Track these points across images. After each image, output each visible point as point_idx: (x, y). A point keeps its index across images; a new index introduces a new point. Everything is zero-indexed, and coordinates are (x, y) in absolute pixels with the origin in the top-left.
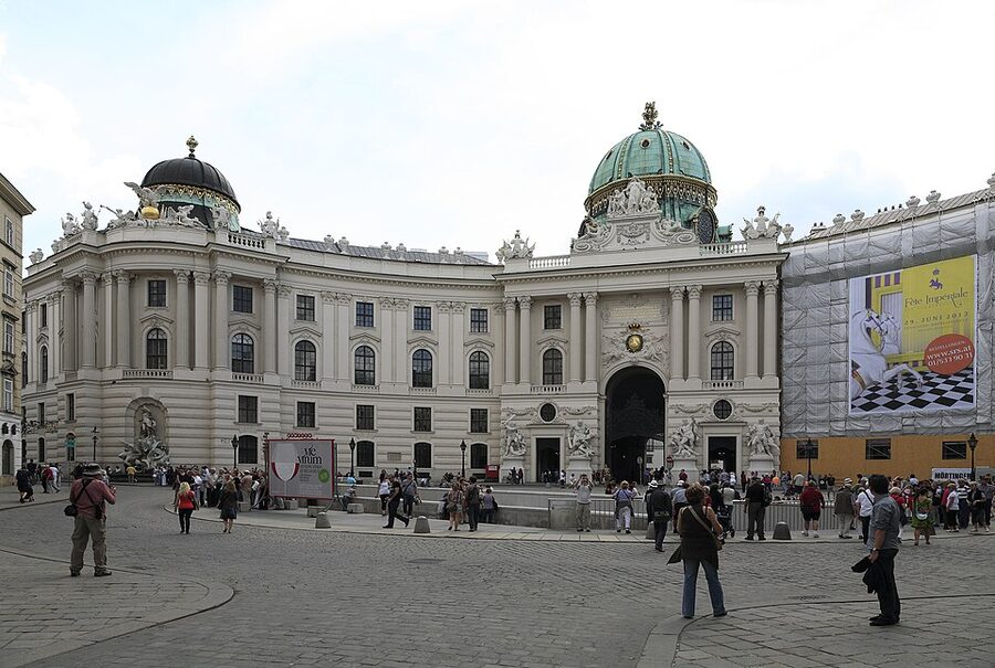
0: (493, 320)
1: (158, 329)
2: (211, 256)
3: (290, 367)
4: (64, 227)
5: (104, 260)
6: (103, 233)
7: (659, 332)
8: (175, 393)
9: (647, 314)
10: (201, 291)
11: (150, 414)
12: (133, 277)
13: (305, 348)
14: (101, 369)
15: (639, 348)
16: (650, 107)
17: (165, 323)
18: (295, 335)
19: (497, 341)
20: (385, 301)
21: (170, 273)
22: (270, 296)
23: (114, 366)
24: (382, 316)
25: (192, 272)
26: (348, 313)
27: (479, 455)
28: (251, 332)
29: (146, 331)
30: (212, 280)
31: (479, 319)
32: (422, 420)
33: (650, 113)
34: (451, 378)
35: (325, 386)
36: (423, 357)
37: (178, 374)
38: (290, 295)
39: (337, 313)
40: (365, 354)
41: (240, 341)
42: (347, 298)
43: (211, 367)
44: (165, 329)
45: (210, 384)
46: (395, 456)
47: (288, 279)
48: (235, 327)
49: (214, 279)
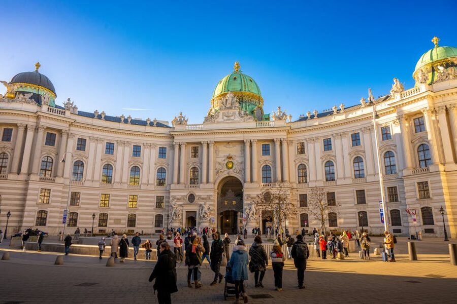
0: (168, 152)
1: (4, 153)
2: (38, 118)
3: (70, 174)
7: (240, 160)
8: (7, 187)
9: (235, 151)
10: (30, 134)
13: (79, 164)
15: (232, 168)
17: (9, 150)
18: (74, 158)
19: (170, 163)
20: (120, 142)
21: (16, 125)
22: (64, 137)
24: (118, 149)
25: (27, 125)
26: (102, 147)
27: (159, 220)
28: (53, 156)
30: (36, 129)
31: (162, 152)
34: (148, 181)
35: (85, 184)
36: (135, 170)
37: (11, 177)
38: (74, 138)
39: (96, 148)
40: (108, 167)
41: (46, 160)
42: (102, 140)
43: (29, 174)
44: (8, 154)
45: (27, 182)
46: (117, 221)
47: (74, 130)
48: (45, 153)
49: (38, 129)
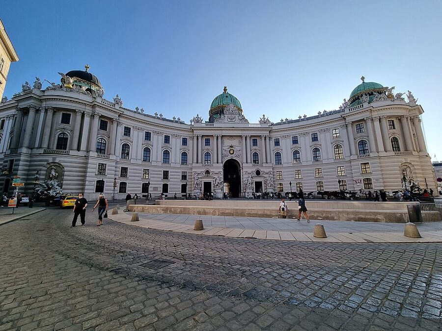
0: (189, 142)
1: (64, 134)
2: (94, 106)
3: (119, 153)
4: (23, 86)
5: (42, 102)
6: (44, 91)
7: (238, 149)
8: (69, 161)
9: (235, 142)
10: (87, 119)
11: (55, 170)
12: (56, 110)
13: (125, 147)
14: (32, 149)
15: (233, 154)
16: (225, 88)
17: (68, 131)
18: (123, 141)
19: (191, 149)
20: (155, 132)
21: (74, 111)
22: (115, 125)
23: (40, 147)
24: (154, 137)
25: (84, 112)
26: (142, 135)
27: (184, 188)
28: (106, 138)
29: (58, 133)
30: (92, 116)
31: (185, 142)
32: (166, 175)
33: (225, 90)
34: (175, 161)
35: (132, 161)
36: (166, 153)
37: (72, 152)
38: (122, 126)
39: (138, 135)
40: (147, 150)
41: (100, 141)
42: (142, 130)
43: (88, 151)
44: (68, 134)
45: (87, 157)
46: (155, 189)
47: (122, 120)
48: (100, 135)
49: (94, 116)
